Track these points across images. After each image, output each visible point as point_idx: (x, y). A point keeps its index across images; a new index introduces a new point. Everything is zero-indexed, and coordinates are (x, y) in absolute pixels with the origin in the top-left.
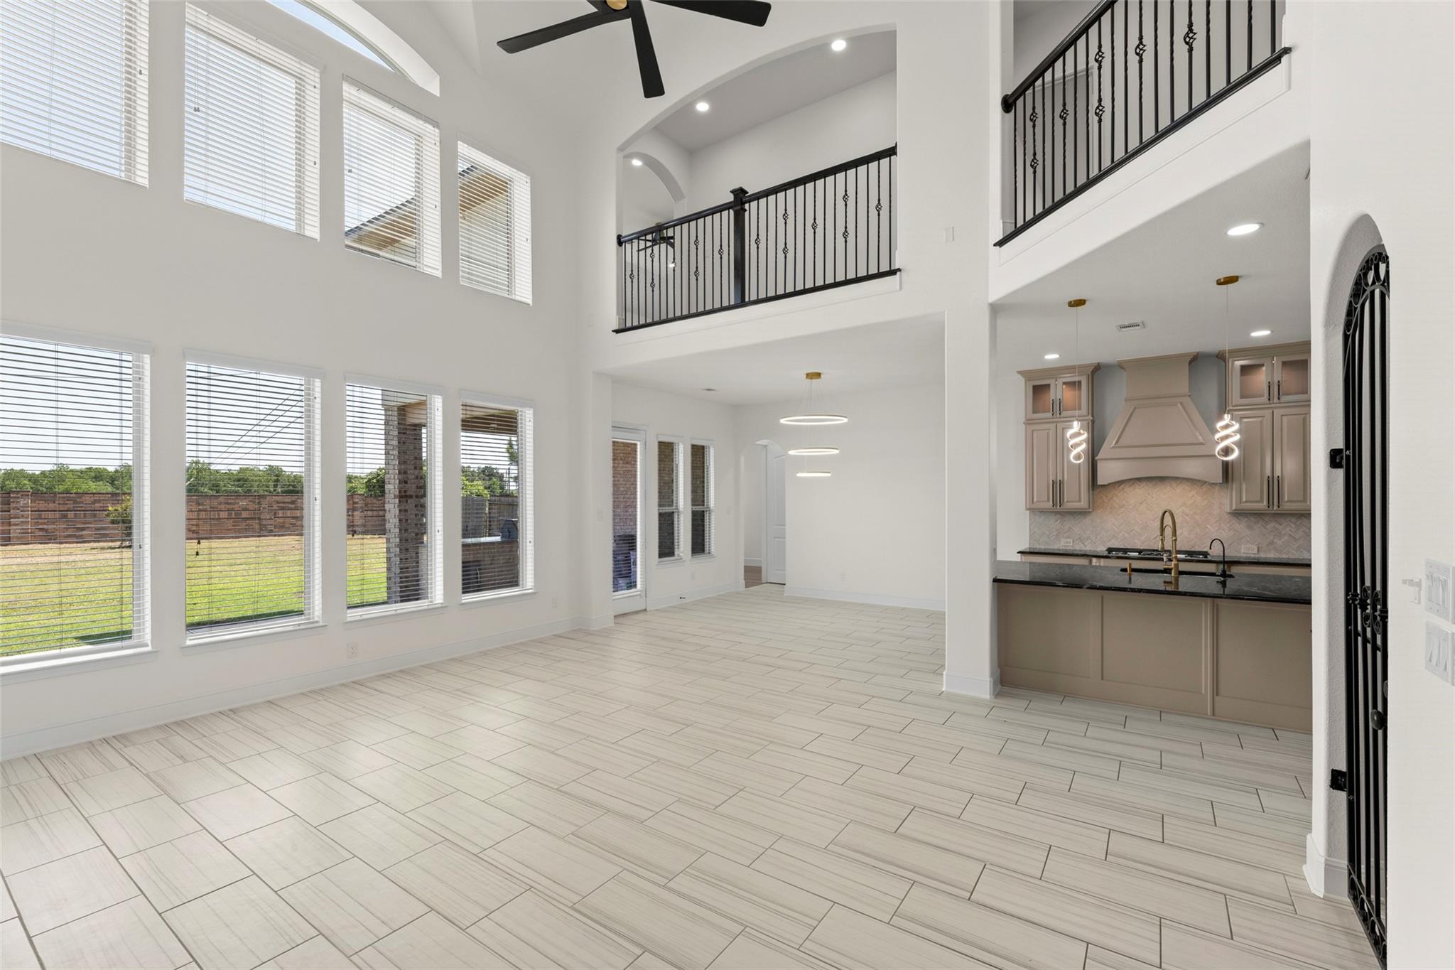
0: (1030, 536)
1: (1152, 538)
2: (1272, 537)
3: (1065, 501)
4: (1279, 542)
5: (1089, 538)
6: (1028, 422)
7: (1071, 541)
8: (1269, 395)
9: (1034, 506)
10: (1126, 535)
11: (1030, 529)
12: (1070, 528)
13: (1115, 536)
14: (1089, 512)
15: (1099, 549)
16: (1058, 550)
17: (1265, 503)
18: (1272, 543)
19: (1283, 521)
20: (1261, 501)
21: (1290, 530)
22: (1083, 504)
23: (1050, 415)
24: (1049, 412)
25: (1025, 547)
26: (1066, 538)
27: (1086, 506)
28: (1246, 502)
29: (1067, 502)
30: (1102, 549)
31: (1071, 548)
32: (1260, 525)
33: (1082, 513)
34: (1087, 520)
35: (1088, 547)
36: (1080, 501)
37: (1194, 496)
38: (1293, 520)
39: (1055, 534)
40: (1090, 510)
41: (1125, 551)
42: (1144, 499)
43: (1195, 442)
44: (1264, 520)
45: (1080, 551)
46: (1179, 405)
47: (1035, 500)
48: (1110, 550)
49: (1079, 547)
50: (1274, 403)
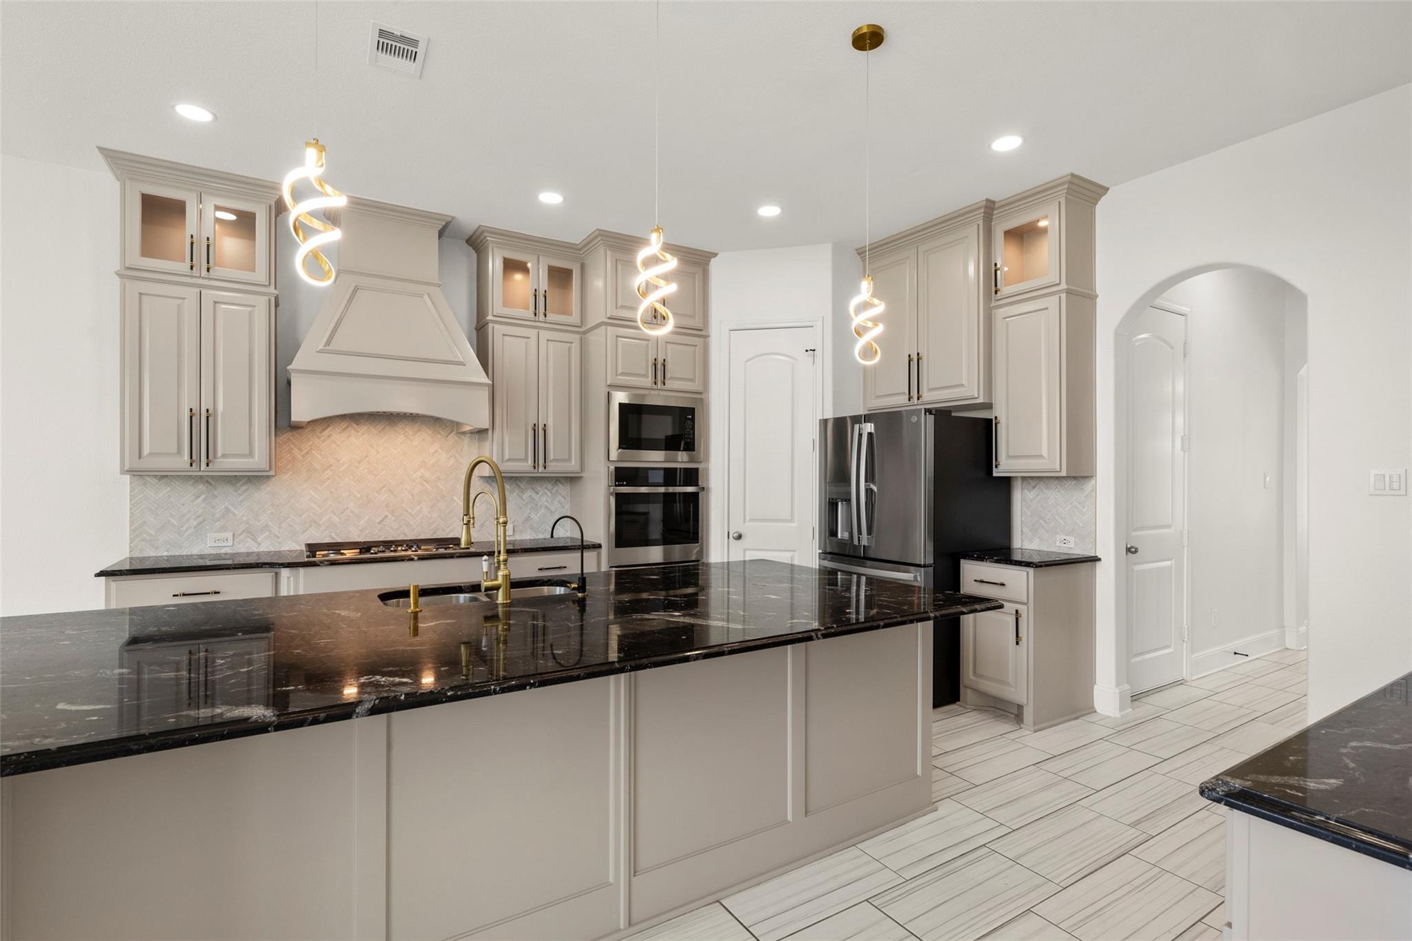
0: (132, 531)
1: (378, 521)
2: (529, 511)
3: (219, 454)
4: (535, 517)
5: (266, 527)
6: (128, 273)
7: (230, 535)
8: (536, 309)
9: (147, 464)
10: (335, 519)
11: (132, 515)
12: (227, 510)
13: (315, 522)
14: (268, 477)
15: (285, 548)
16: (202, 557)
17: (530, 462)
18: (528, 519)
19: (539, 488)
20: (526, 460)
21: (546, 501)
22: (259, 460)
23: (184, 267)
24: (184, 261)
25: (116, 556)
26: (218, 531)
27: (264, 465)
28: (509, 460)
29: (224, 456)
30: (294, 546)
31: (229, 551)
32: (515, 494)
33: (255, 479)
34: (262, 494)
35: (264, 546)
36: (251, 454)
37: (436, 451)
38: (549, 486)
39: (194, 523)
40: (272, 473)
41: (337, 547)
42: (365, 454)
43: (454, 360)
44: (520, 487)
45: (249, 554)
46: (426, 297)
47: (146, 450)
48: (313, 548)
49: (247, 547)
50: (539, 321)
